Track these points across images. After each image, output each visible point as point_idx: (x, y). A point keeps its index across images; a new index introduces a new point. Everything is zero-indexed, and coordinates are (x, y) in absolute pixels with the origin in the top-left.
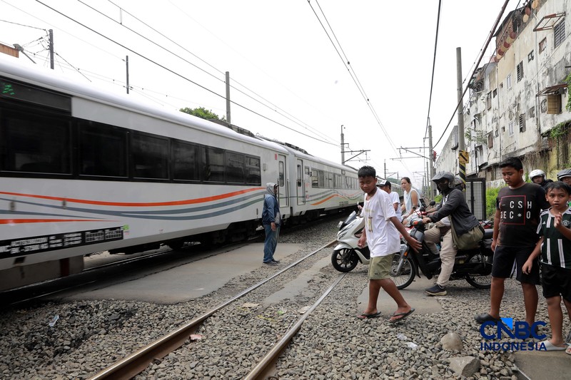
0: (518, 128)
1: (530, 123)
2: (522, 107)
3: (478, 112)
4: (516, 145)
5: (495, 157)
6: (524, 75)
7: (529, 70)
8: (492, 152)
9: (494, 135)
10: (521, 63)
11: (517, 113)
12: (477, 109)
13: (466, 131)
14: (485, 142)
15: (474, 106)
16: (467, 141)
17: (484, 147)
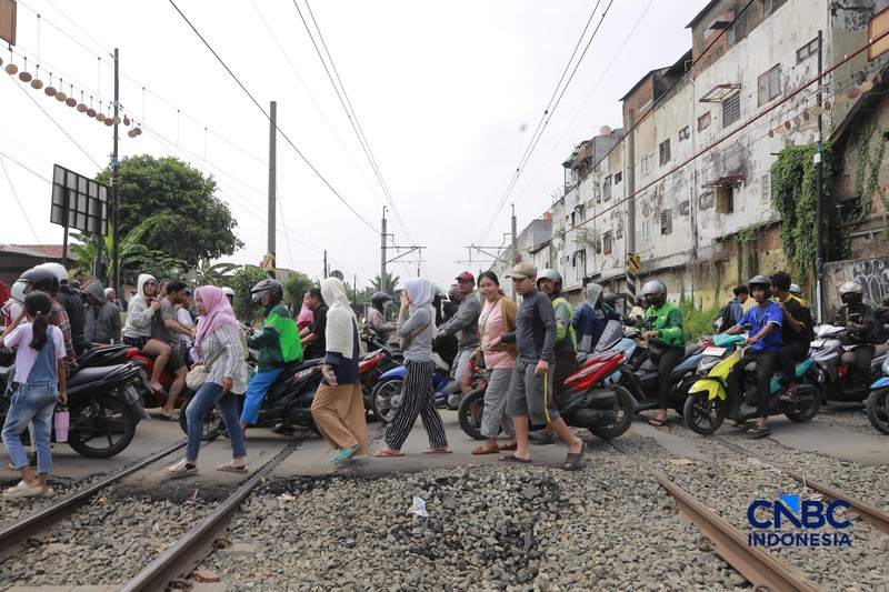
0: (659, 228)
1: (680, 223)
2: (665, 201)
3: (581, 203)
4: (653, 251)
5: (615, 266)
6: (672, 158)
7: (680, 152)
8: (610, 260)
9: (615, 235)
10: (668, 141)
11: (657, 208)
12: (578, 198)
13: (556, 228)
14: (592, 244)
15: (573, 193)
16: (557, 242)
17: (590, 252)
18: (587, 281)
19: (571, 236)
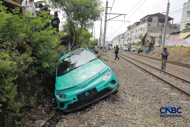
0: (135, 39)
1: (137, 39)
4: (135, 42)
10: (137, 30)
13: (125, 36)
14: (129, 39)
15: (128, 32)
16: (125, 38)
17: (129, 40)
18: (128, 44)
19: (127, 37)
